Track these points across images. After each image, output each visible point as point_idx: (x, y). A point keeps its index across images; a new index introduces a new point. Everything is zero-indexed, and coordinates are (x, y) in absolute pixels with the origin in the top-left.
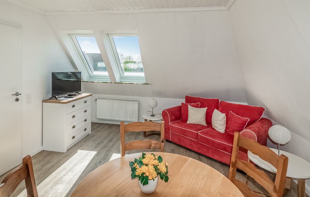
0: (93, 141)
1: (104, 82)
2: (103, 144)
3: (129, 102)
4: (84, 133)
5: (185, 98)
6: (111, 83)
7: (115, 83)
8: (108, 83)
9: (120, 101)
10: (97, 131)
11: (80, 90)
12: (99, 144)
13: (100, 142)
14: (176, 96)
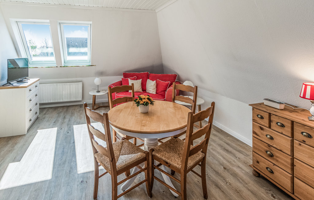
0: (47, 122)
1: (48, 67)
2: (60, 122)
3: (73, 83)
4: (35, 117)
5: (123, 74)
6: (57, 67)
7: (60, 67)
8: (53, 67)
9: (64, 84)
10: (45, 114)
11: (28, 76)
12: (54, 122)
13: (56, 121)
14: (116, 74)
